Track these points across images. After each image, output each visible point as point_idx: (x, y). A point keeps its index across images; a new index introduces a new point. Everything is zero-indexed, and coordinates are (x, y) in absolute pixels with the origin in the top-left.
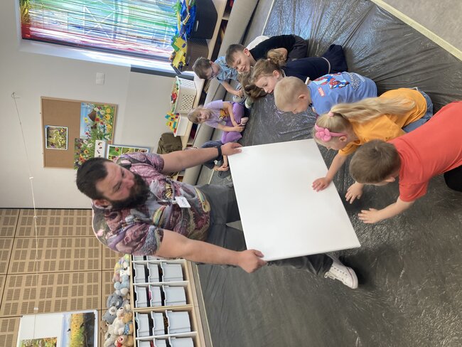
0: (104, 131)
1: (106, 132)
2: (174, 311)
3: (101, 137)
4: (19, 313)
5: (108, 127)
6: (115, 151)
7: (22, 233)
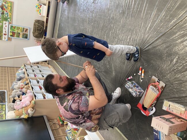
0: (8, 16)
1: (9, 17)
3: (6, 19)
5: (9, 14)
6: (13, 28)
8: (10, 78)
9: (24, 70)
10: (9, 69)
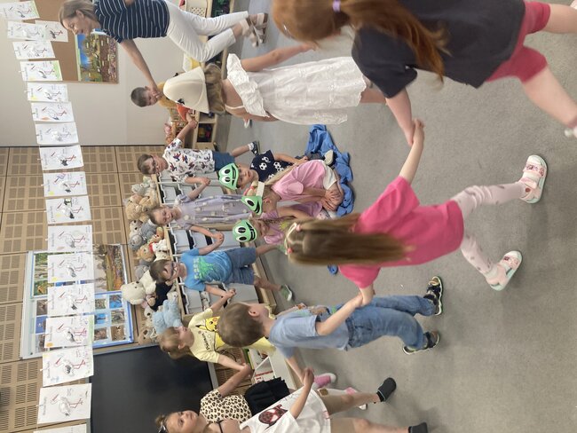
2: (217, 230)
4: (23, 248)
7: (15, 170)
10: (118, 153)
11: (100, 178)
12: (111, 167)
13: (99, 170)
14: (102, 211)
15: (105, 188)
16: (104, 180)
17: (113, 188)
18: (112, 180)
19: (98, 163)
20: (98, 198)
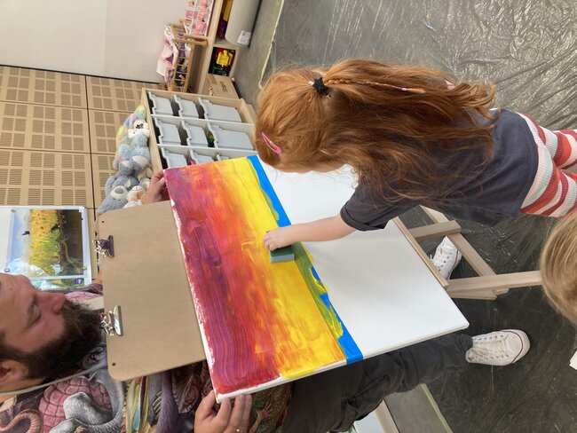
8: (94, 138)
9: (147, 130)
10: (90, 85)
11: (58, 112)
12: (77, 101)
13: (58, 100)
14: (58, 158)
15: (66, 128)
16: (65, 115)
17: (78, 129)
18: (78, 116)
19: (58, 93)
20: (53, 138)
